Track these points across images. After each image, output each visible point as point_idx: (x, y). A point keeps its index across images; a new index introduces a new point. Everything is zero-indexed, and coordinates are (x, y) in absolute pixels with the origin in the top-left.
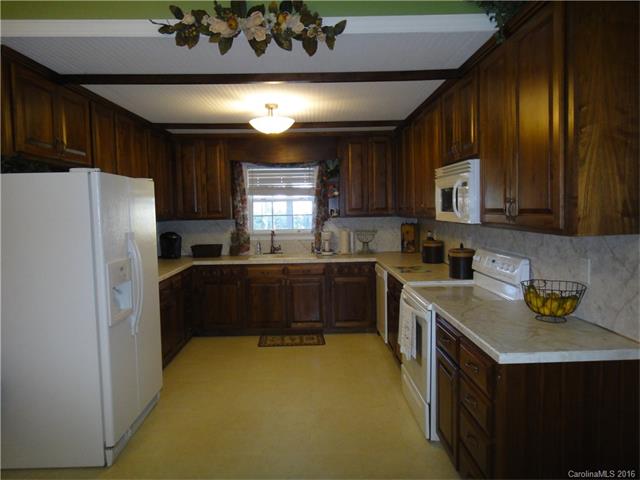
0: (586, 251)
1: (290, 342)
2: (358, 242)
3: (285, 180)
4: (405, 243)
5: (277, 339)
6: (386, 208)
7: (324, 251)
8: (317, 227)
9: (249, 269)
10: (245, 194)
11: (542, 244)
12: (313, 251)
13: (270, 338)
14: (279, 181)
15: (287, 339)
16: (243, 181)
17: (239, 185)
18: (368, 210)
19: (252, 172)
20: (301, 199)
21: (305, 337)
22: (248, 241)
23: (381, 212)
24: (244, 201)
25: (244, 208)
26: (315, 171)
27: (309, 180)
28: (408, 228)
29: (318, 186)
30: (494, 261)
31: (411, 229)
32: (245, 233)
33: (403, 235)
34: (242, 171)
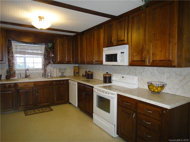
0: (164, 73)
1: (38, 112)
2: (59, 73)
3: (31, 50)
4: (75, 73)
5: (33, 112)
6: (70, 61)
7: (48, 76)
8: (44, 68)
9: (18, 84)
10: (13, 54)
11: (144, 71)
12: (43, 76)
13: (28, 111)
14: (28, 49)
15: (37, 111)
16: (12, 48)
17: (11, 50)
18: (64, 62)
19: (16, 45)
20: (37, 57)
21: (43, 109)
22: (15, 73)
23: (68, 63)
24: (13, 57)
25: (13, 60)
26: (43, 47)
27: (41, 50)
28: (76, 68)
29: (45, 52)
30: (123, 77)
31: (77, 68)
32: (13, 70)
33: (74, 70)
34: (11, 44)
